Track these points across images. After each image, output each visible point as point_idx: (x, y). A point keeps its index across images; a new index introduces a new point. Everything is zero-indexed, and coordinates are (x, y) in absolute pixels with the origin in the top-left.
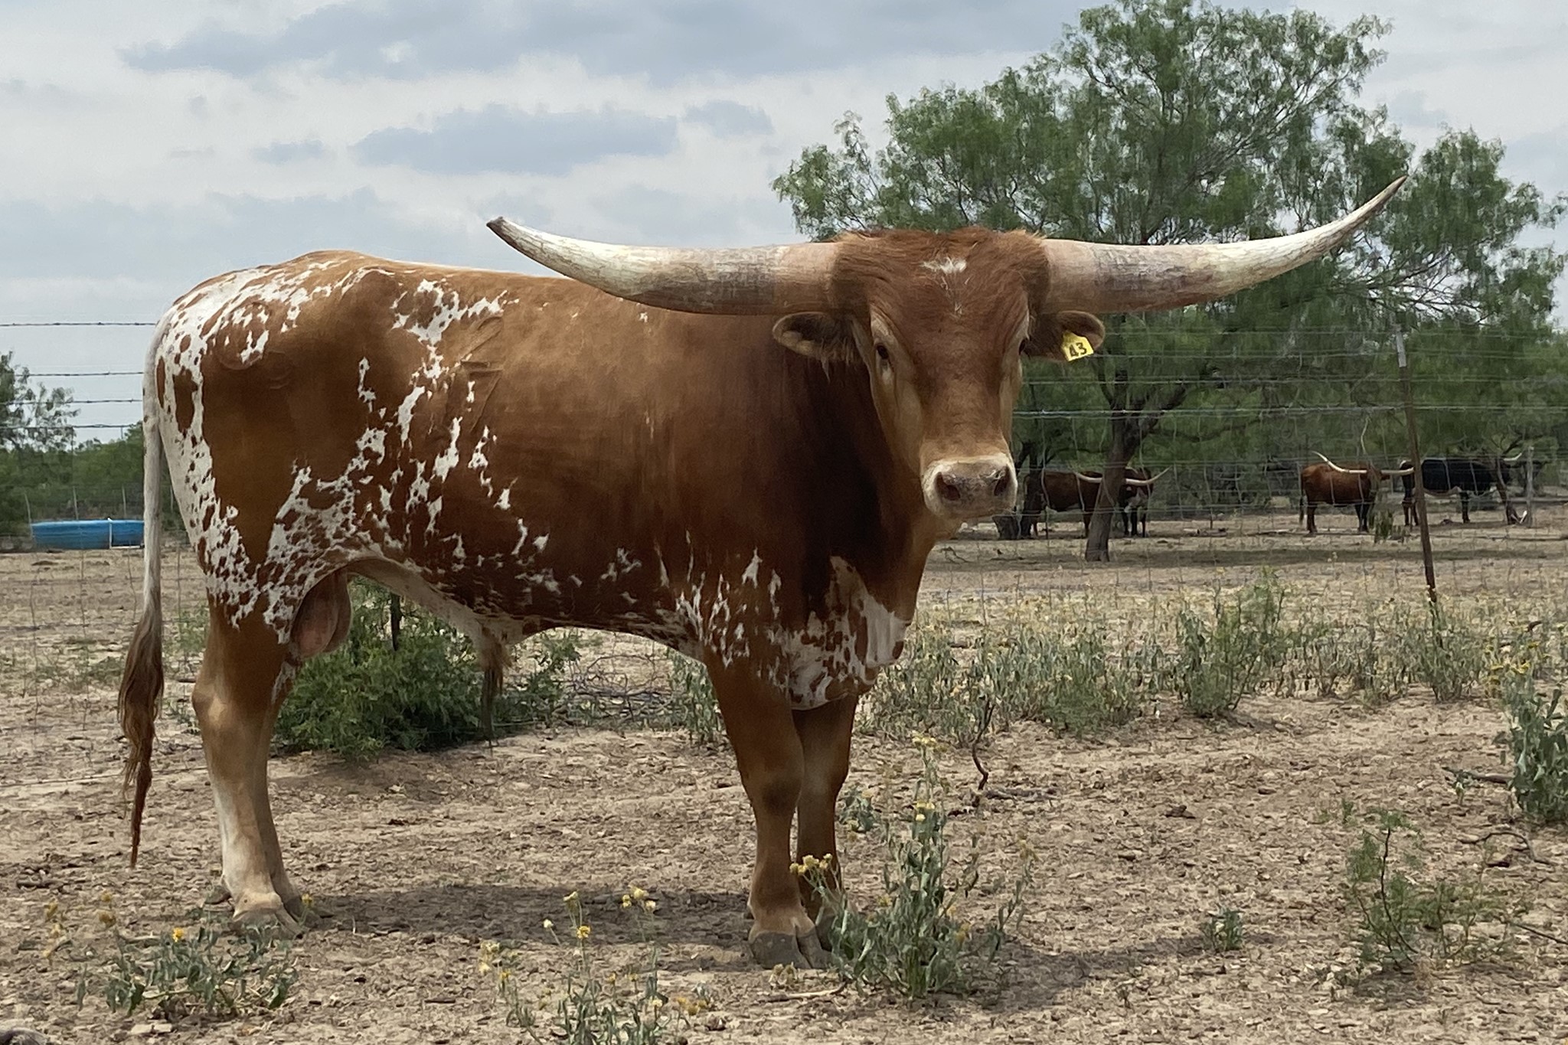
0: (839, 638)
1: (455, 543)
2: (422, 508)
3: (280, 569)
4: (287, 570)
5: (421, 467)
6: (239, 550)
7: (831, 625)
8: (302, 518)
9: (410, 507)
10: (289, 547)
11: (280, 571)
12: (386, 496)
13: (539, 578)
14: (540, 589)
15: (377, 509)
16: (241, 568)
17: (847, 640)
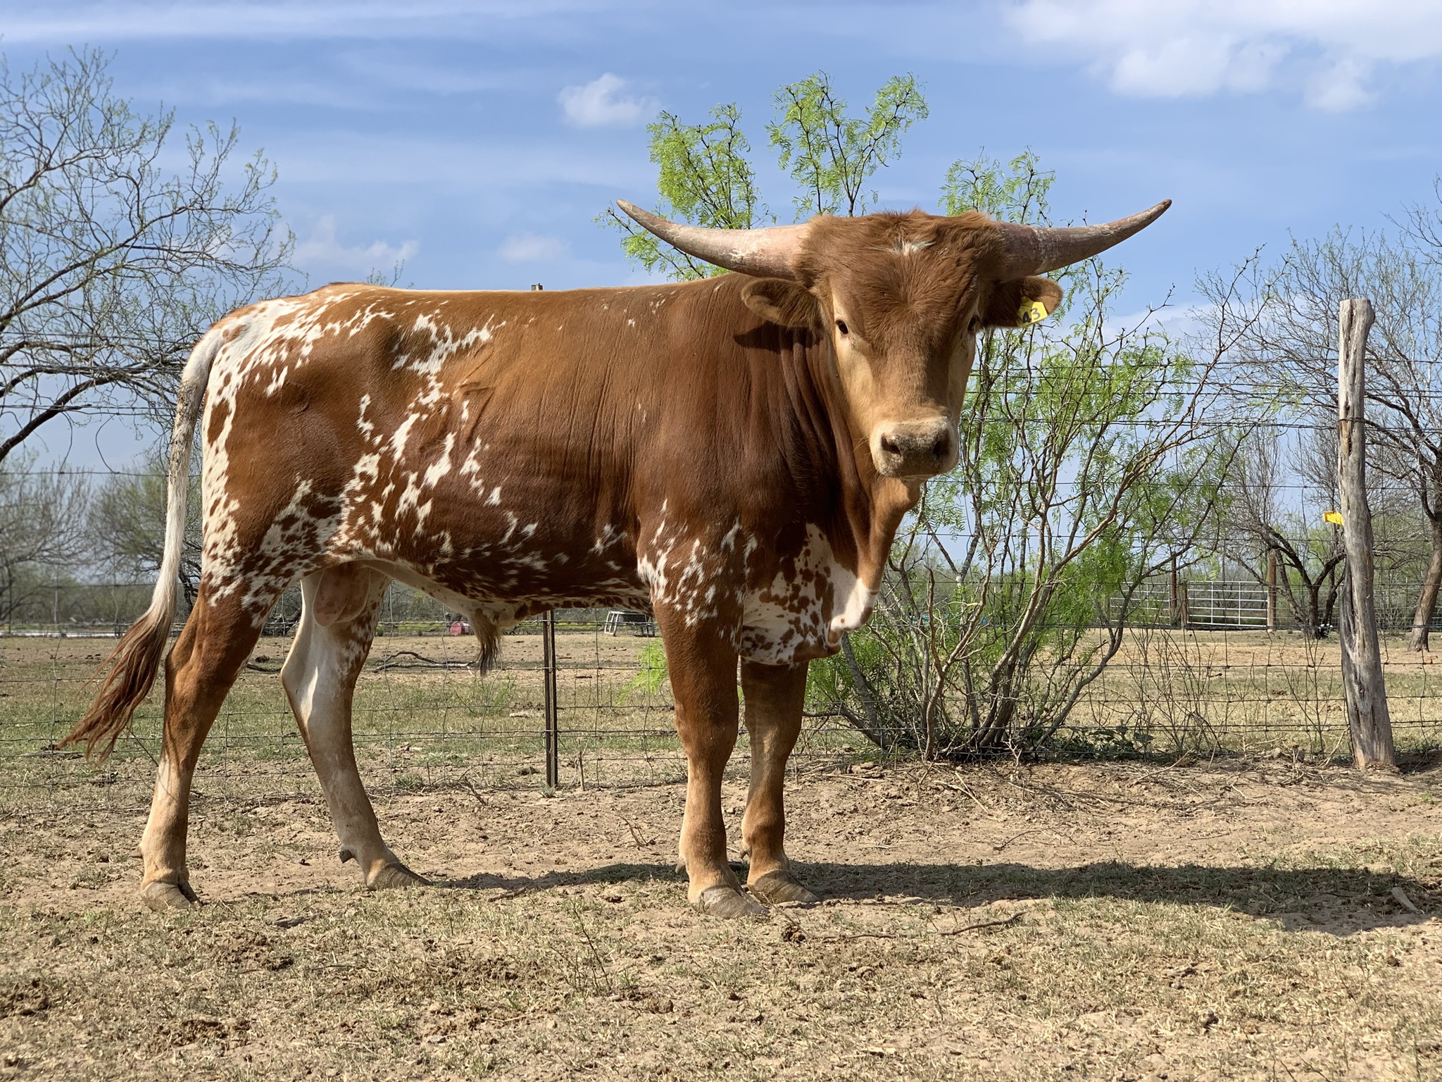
0: (804, 602)
1: (443, 539)
2: (412, 513)
3: (268, 561)
4: (274, 563)
5: (413, 477)
6: (232, 539)
7: (797, 589)
8: (299, 524)
9: (400, 515)
10: (282, 544)
11: (267, 563)
12: (377, 510)
13: (527, 560)
14: (527, 571)
15: (370, 520)
16: (229, 553)
17: (814, 604)
